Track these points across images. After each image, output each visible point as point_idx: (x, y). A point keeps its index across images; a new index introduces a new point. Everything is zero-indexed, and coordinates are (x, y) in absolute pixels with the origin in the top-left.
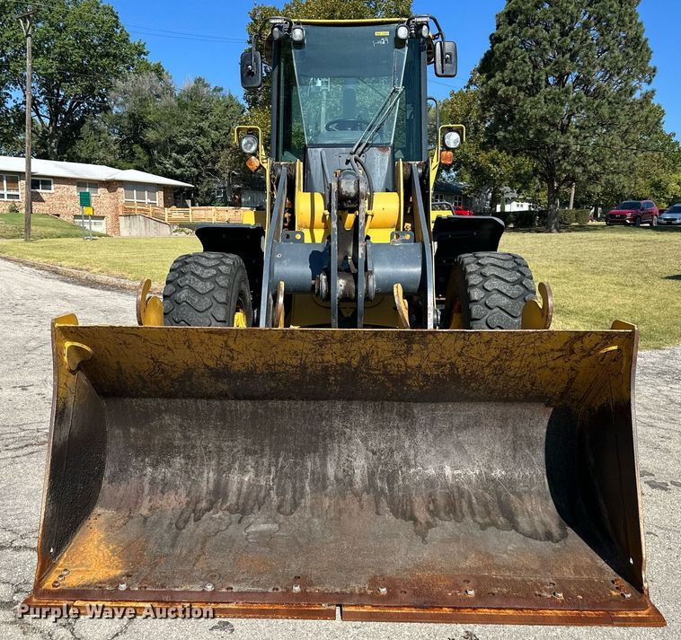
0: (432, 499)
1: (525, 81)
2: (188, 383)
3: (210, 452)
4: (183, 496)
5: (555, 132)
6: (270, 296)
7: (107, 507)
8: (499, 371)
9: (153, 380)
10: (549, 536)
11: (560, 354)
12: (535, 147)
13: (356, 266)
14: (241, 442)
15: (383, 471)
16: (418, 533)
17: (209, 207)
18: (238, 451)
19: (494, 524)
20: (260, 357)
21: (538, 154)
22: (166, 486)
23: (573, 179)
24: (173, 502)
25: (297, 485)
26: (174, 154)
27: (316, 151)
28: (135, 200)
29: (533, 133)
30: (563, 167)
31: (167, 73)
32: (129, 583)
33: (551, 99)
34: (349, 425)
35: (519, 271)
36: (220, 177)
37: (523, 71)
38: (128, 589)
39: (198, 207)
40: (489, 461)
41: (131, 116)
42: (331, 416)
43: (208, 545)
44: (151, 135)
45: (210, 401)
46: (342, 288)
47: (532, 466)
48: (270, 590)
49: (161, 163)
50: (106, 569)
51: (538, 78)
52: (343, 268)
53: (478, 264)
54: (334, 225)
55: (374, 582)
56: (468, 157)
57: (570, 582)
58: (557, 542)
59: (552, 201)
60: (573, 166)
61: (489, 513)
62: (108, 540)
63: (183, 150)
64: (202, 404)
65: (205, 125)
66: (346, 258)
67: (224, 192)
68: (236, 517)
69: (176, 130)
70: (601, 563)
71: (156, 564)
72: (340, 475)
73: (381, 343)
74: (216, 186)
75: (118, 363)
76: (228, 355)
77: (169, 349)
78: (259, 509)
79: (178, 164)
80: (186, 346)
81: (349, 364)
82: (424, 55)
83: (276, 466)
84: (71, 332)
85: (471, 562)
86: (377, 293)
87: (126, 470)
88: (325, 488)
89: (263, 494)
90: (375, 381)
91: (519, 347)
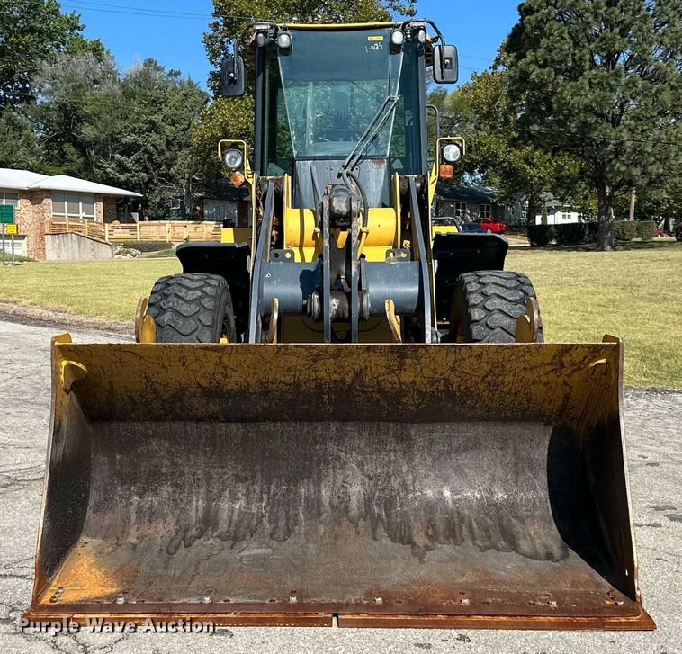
0: (431, 524)
1: (564, 61)
2: (179, 404)
3: (199, 479)
4: (172, 524)
5: (604, 125)
6: (259, 319)
7: (94, 536)
8: (493, 387)
9: (144, 400)
10: (549, 557)
11: (550, 368)
12: (579, 143)
13: (350, 286)
14: (231, 469)
15: (380, 498)
16: (415, 555)
17: (161, 222)
18: (229, 478)
19: (494, 546)
20: (254, 374)
21: (583, 151)
22: (154, 515)
23: (630, 184)
24: (162, 530)
25: (291, 512)
26: (117, 156)
27: (305, 164)
28: (66, 214)
29: (576, 127)
30: (616, 168)
31: (108, 53)
32: (127, 598)
33: (599, 83)
34: (344, 449)
35: (521, 290)
36: (177, 183)
37: (561, 49)
38: (126, 603)
39: (147, 222)
40: (490, 485)
41: (62, 107)
42: (325, 439)
43: (201, 567)
44: (87, 132)
45: (200, 424)
46: (336, 307)
47: (535, 490)
48: (267, 602)
49: (99, 167)
50: (101, 588)
51: (581, 59)
52: (336, 288)
53: (479, 283)
54: (326, 243)
55: (370, 595)
56: (495, 155)
57: (565, 594)
58: (557, 561)
59: (603, 211)
60: (628, 166)
61: (490, 537)
62: (99, 565)
63: (128, 150)
64: (191, 427)
65: (157, 118)
66: (339, 277)
67: (182, 203)
68: (228, 543)
69: (120, 125)
70: (599, 578)
71: (151, 583)
72: (336, 502)
73: (373, 357)
74: (171, 195)
75: (111, 383)
76: (221, 373)
77: (164, 367)
78: (252, 536)
79: (122, 168)
80: (181, 364)
81: (343, 381)
82: (422, 59)
83: (268, 493)
84: (70, 350)
85: (469, 578)
86: (371, 314)
87: (112, 499)
88: (319, 514)
89: (255, 521)
90: (370, 399)
91: (509, 361)
